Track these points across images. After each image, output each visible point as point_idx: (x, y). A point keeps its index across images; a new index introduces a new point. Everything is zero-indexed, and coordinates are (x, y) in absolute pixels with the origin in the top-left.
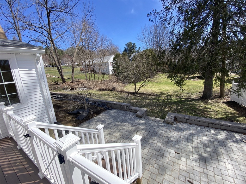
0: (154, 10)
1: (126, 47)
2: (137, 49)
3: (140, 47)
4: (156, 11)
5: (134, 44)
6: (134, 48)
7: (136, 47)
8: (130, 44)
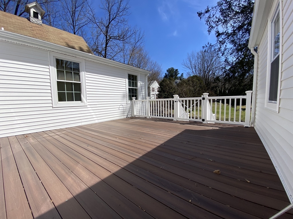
0: (210, 44)
1: (167, 73)
2: (179, 75)
3: (183, 74)
4: (211, 44)
5: (177, 70)
6: (176, 75)
7: (179, 74)
8: (172, 70)
